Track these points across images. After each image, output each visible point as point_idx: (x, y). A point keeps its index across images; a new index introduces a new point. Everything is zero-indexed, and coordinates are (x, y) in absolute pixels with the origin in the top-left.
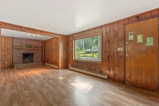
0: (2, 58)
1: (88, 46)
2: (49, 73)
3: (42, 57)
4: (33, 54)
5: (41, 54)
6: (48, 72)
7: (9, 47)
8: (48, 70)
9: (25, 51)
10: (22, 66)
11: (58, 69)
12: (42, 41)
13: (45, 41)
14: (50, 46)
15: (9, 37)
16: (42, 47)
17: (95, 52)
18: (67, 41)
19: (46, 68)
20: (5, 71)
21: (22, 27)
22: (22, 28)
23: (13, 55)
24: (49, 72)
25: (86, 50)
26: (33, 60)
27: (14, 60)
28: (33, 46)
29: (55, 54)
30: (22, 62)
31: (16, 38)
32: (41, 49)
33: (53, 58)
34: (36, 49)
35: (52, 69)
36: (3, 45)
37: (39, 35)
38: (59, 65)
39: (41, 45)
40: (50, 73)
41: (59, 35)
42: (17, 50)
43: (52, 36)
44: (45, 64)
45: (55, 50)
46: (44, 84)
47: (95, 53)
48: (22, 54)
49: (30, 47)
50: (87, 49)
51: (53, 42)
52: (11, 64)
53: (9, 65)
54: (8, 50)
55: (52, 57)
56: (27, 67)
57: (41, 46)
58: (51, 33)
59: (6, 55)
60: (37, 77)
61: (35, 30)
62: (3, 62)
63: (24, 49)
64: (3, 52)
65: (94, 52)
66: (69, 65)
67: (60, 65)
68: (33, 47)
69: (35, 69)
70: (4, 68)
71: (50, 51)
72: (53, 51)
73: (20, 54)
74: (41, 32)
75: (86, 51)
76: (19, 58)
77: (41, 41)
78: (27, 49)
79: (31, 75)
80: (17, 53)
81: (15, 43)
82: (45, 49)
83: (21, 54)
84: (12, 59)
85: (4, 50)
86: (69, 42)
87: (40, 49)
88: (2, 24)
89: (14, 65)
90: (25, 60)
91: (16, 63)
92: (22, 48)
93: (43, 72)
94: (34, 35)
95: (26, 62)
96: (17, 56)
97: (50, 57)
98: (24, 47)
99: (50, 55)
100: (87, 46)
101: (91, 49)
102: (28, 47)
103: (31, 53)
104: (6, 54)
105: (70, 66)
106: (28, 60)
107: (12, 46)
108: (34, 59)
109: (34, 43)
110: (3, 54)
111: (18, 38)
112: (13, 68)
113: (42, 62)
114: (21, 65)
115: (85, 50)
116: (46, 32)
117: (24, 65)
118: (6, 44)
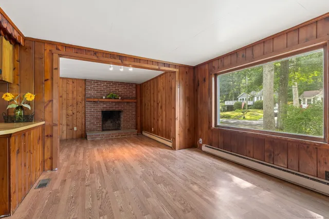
0: (68, 120)
1: (228, 95)
2: (154, 159)
3: (136, 119)
4: (119, 112)
5: (134, 113)
6: (151, 157)
7: (79, 99)
8: (150, 149)
9: (105, 106)
10: (101, 136)
11: (173, 148)
12: (137, 85)
13: (143, 84)
14: (152, 95)
15: (79, 79)
16: (136, 98)
17: (249, 106)
18: (194, 80)
19: (147, 145)
20: (72, 147)
21: (97, 52)
22: (97, 54)
23: (85, 113)
24: (154, 156)
25: (224, 102)
26: (119, 125)
27: (87, 123)
28: (120, 96)
29: (164, 113)
30: (101, 128)
31: (90, 81)
32: (135, 101)
33: (160, 122)
34: (125, 102)
35: (159, 147)
36: (70, 96)
37: (131, 69)
38: (174, 139)
39: (134, 92)
40: (157, 160)
41: (175, 66)
42: (92, 105)
43: (158, 70)
44: (142, 133)
45: (164, 102)
46: (148, 196)
47: (248, 108)
48: (101, 112)
49: (115, 98)
50: (226, 100)
51: (160, 85)
52: (83, 133)
53: (79, 133)
54: (78, 105)
55: (158, 120)
56: (110, 140)
57: (134, 96)
58: (158, 63)
59: (75, 114)
60: (129, 169)
61: (124, 57)
62: (71, 127)
63: (104, 102)
64: (70, 108)
65: (246, 107)
66: (201, 140)
67: (178, 139)
68: (120, 98)
69: (124, 144)
70: (72, 139)
71: (152, 105)
72: (160, 105)
73: (96, 112)
74: (136, 61)
75: (225, 106)
76: (95, 121)
77: (134, 86)
78: (110, 102)
79: (116, 162)
80: (92, 110)
81: (89, 90)
82: (141, 101)
83: (99, 111)
84: (84, 123)
85: (72, 105)
86: (198, 81)
87: (132, 102)
88: (60, 48)
89: (87, 134)
90: (107, 125)
91: (91, 130)
92: (101, 100)
93: (140, 153)
94: (122, 69)
95: (107, 128)
96: (92, 115)
97: (152, 119)
98: (104, 97)
99: (154, 113)
100: (226, 93)
101: (237, 99)
102: (110, 98)
103: (117, 109)
104: (75, 112)
105: (204, 143)
107: (83, 98)
108: (122, 122)
109: (121, 89)
110: (70, 112)
111: (94, 80)
112: (85, 140)
113: (136, 129)
114: (98, 134)
115: (222, 102)
116: (147, 61)
117: (104, 135)
118: (75, 93)
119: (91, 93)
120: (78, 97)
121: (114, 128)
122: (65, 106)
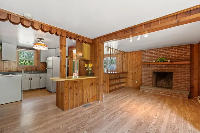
0: (133, 76)
5: (188, 75)
7: (139, 63)
9: (155, 68)
10: (149, 90)
12: (192, 46)
16: (191, 60)
23: (142, 73)
27: (143, 80)
28: (169, 59)
30: (152, 84)
31: (145, 51)
32: (189, 62)
34: (176, 64)
36: (134, 62)
42: (146, 67)
44: (197, 98)
48: (152, 73)
49: (164, 61)
54: (138, 68)
56: (154, 95)
57: (188, 57)
59: (136, 73)
62: (134, 81)
63: (155, 65)
68: (169, 61)
73: (149, 72)
76: (148, 79)
78: (160, 65)
80: (146, 71)
81: (144, 57)
85: (135, 68)
87: (185, 64)
91: (144, 85)
92: (152, 63)
96: (146, 75)
98: (154, 61)
103: (167, 71)
104: (136, 71)
106: (165, 83)
107: (141, 63)
110: (134, 72)
112: (139, 91)
114: (148, 88)
117: (152, 90)
118: (136, 60)
119: (146, 59)
120: (138, 62)
121: (167, 86)
122: (131, 68)
